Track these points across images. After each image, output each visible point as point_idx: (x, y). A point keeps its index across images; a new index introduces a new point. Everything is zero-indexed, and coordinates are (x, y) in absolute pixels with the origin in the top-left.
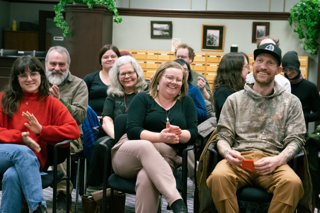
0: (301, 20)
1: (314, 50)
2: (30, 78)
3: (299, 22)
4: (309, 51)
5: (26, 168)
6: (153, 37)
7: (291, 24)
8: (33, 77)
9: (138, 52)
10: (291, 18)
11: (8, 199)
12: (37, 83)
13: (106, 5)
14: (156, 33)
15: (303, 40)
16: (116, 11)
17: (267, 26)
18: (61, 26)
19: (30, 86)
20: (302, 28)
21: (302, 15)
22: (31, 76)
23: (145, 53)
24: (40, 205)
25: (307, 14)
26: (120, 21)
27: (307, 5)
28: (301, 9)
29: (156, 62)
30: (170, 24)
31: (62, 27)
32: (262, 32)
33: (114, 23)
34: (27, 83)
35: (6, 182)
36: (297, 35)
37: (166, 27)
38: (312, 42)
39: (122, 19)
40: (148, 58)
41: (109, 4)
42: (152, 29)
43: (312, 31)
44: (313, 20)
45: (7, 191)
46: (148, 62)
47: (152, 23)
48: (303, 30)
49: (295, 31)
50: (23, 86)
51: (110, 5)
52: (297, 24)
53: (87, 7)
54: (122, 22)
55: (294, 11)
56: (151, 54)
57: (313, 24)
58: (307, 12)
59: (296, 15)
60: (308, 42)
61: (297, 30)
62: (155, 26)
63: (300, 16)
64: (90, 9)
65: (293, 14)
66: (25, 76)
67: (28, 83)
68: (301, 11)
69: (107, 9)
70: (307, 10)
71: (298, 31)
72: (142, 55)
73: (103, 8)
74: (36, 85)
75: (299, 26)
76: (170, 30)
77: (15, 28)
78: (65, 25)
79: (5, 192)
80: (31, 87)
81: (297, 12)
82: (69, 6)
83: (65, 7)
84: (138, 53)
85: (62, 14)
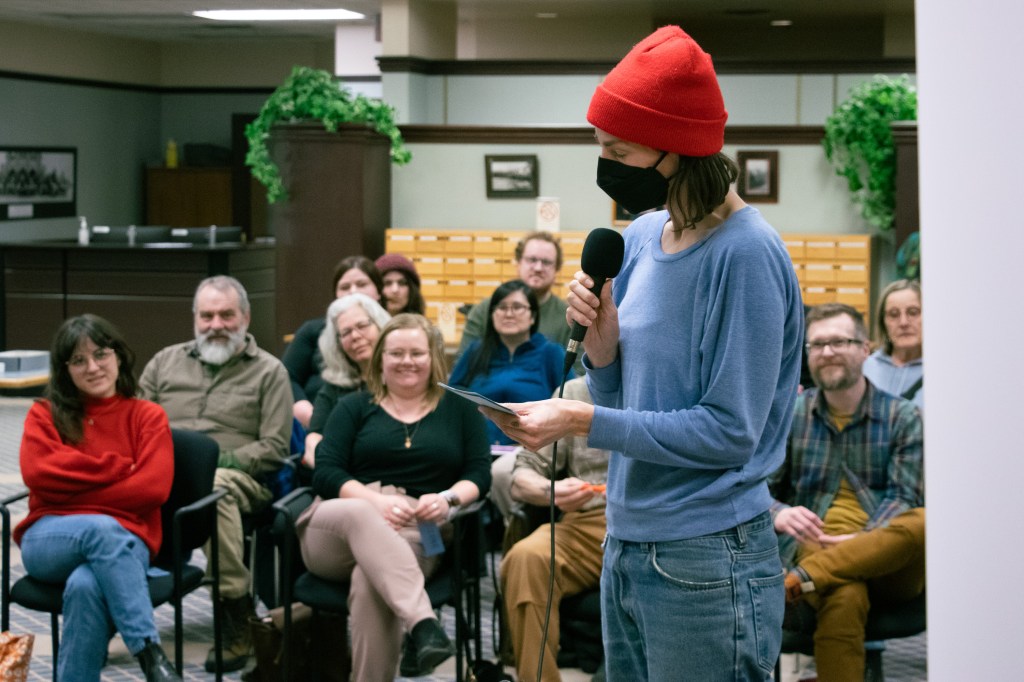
0: (855, 145)
1: (889, 219)
2: (93, 366)
3: (849, 149)
4: (876, 221)
5: (108, 564)
6: (492, 193)
7: (829, 153)
8: (100, 362)
9: (454, 235)
10: (828, 140)
11: (76, 635)
12: (110, 376)
13: (371, 120)
14: (500, 184)
15: (863, 193)
16: (395, 134)
17: (774, 159)
18: (263, 175)
19: (96, 382)
20: (857, 166)
21: (854, 132)
22: (95, 360)
23: (468, 239)
24: (149, 645)
25: (868, 130)
26: (407, 158)
27: (867, 107)
28: (853, 117)
29: (498, 258)
30: (533, 160)
31: (265, 180)
32: (760, 175)
33: (395, 167)
34: (90, 377)
35: (70, 599)
36: (844, 181)
37: (522, 168)
38: (883, 198)
39: (413, 154)
40: (477, 249)
41: (379, 118)
42: (490, 176)
43: (879, 173)
44: (881, 145)
45: (73, 618)
46: (479, 261)
47: (489, 159)
48: (858, 170)
49: (839, 173)
50: (82, 383)
51: (382, 121)
52: (845, 154)
53: (323, 128)
54: (412, 162)
55: (836, 122)
56: (484, 239)
57: (881, 155)
58: (865, 124)
59: (840, 132)
60: (873, 199)
61: (842, 169)
62: (497, 167)
63: (849, 135)
64: (330, 134)
65: (832, 130)
66: (82, 361)
67: (92, 377)
68: (853, 123)
69: (373, 130)
70: (866, 119)
71: (847, 173)
72: (462, 243)
73: (363, 128)
74: (109, 379)
75: (848, 160)
76: (534, 177)
77: (172, 159)
78: (272, 174)
79: (70, 618)
80: (98, 384)
81: (843, 125)
82: (280, 127)
83: (273, 129)
84: (453, 239)
85: (263, 146)
